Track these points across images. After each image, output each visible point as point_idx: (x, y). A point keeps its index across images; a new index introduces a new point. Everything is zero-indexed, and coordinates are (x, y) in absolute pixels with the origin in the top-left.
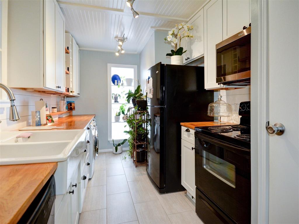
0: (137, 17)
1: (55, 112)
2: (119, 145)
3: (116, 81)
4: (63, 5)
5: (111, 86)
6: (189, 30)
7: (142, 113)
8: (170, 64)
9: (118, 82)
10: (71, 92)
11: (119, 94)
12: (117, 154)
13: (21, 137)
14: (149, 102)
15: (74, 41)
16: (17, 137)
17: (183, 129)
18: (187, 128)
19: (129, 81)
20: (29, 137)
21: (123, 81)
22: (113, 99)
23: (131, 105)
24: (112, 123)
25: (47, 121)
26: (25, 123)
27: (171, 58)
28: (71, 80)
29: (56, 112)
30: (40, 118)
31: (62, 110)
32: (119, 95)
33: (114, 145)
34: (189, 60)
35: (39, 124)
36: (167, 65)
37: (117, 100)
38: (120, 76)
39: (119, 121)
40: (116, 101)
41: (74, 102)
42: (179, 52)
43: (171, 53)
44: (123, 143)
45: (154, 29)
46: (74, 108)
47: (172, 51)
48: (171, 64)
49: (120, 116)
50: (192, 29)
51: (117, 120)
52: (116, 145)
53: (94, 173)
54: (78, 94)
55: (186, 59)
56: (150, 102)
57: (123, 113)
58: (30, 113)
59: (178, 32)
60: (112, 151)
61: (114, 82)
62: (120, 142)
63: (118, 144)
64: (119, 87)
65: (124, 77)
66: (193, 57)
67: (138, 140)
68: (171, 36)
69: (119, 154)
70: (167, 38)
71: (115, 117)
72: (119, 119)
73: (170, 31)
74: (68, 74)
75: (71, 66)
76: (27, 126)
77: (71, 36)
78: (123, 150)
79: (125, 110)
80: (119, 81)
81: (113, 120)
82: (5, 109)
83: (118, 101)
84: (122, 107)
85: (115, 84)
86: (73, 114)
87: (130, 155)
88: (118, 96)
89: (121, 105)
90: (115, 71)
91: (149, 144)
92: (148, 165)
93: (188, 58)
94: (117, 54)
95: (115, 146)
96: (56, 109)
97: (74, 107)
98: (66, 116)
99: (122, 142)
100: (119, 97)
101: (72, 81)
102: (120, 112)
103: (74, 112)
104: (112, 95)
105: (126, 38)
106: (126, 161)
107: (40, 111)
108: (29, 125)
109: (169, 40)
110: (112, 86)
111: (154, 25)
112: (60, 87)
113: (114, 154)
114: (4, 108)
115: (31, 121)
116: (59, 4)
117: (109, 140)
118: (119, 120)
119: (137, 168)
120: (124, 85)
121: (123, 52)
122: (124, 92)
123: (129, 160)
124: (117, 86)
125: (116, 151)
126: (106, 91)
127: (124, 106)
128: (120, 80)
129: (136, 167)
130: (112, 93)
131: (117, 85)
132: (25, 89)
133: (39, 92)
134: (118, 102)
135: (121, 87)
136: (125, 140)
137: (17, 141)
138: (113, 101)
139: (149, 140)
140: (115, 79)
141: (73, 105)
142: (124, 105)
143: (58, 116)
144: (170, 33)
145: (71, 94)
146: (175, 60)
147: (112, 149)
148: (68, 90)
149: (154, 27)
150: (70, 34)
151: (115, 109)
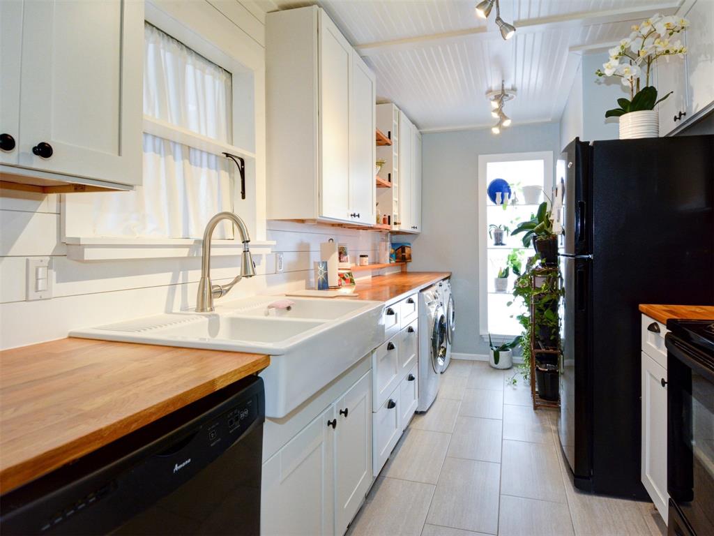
0: (510, 35)
1: (364, 264)
2: (504, 348)
3: (499, 195)
4: (365, 52)
5: (486, 206)
6: (671, 34)
7: (551, 271)
8: (617, 139)
9: (503, 196)
10: (395, 224)
11: (506, 226)
12: (498, 369)
13: (273, 307)
14: (562, 244)
15: (403, 116)
16: (269, 307)
17: (646, 321)
18: (652, 321)
19: (531, 192)
20: (289, 308)
21: (515, 193)
22: (491, 238)
23: (531, 252)
24: (489, 295)
25: (343, 281)
26: (303, 282)
27: (620, 121)
28: (395, 199)
29: (367, 264)
30: (326, 275)
31: (382, 261)
32: (506, 229)
33: (491, 345)
34: (684, 119)
35: (324, 285)
36: (595, 143)
37: (500, 240)
38: (509, 182)
39: (505, 290)
40: (499, 242)
41: (409, 244)
42: (645, 99)
43: (619, 107)
44: (513, 345)
45: (580, 52)
46: (410, 258)
47: (621, 101)
48: (620, 138)
49: (508, 278)
50: (683, 28)
51: (501, 289)
52: (496, 347)
53: (436, 402)
54: (414, 227)
55: (675, 119)
56: (563, 246)
57: (516, 271)
58: (312, 267)
59: (643, 46)
60: (488, 360)
61: (493, 198)
62: (506, 342)
63: (500, 345)
64: (504, 209)
65: (518, 184)
66: (696, 109)
67: (542, 342)
68: (616, 63)
69: (504, 369)
70: (604, 69)
71: (497, 280)
72: (505, 284)
73: (614, 47)
74: (389, 187)
75: (395, 169)
76: (306, 289)
77: (397, 108)
78: (515, 362)
79: (519, 264)
80: (507, 194)
81: (491, 286)
82: (264, 257)
83: (504, 242)
84: (513, 256)
85: (497, 201)
86: (408, 270)
87: (528, 377)
88: (503, 229)
89: (510, 252)
90: (495, 170)
91: (562, 354)
92: (560, 407)
93: (680, 114)
94: (496, 131)
95: (495, 349)
96: (367, 258)
97: (410, 255)
98: (391, 273)
99: (511, 342)
100: (505, 233)
101: (398, 203)
102: (507, 270)
103: (411, 267)
104: (488, 227)
105: (514, 89)
106: (515, 389)
107: (326, 262)
108: (309, 287)
109: (608, 72)
110: (488, 208)
111: (578, 41)
112: (358, 216)
113: (492, 367)
114: (261, 255)
115: (313, 280)
116: (357, 51)
117: (481, 333)
118: (506, 287)
119: (537, 411)
120: (517, 203)
121: (507, 123)
122: (517, 219)
123: (524, 388)
124: (501, 206)
125: (497, 361)
126: (474, 218)
127: (518, 254)
128: (510, 192)
129: (535, 408)
130: (489, 224)
131: (502, 203)
132: (302, 221)
133: (333, 225)
134: (502, 244)
135: (509, 208)
136: (518, 339)
137: (267, 314)
138: (491, 242)
139: (562, 345)
140: (498, 189)
141: (407, 250)
142: (517, 252)
143: (372, 273)
144: (614, 52)
145: (395, 228)
146: (632, 127)
147: (488, 356)
148: (388, 220)
149: (580, 46)
150: (394, 105)
151: (496, 260)
